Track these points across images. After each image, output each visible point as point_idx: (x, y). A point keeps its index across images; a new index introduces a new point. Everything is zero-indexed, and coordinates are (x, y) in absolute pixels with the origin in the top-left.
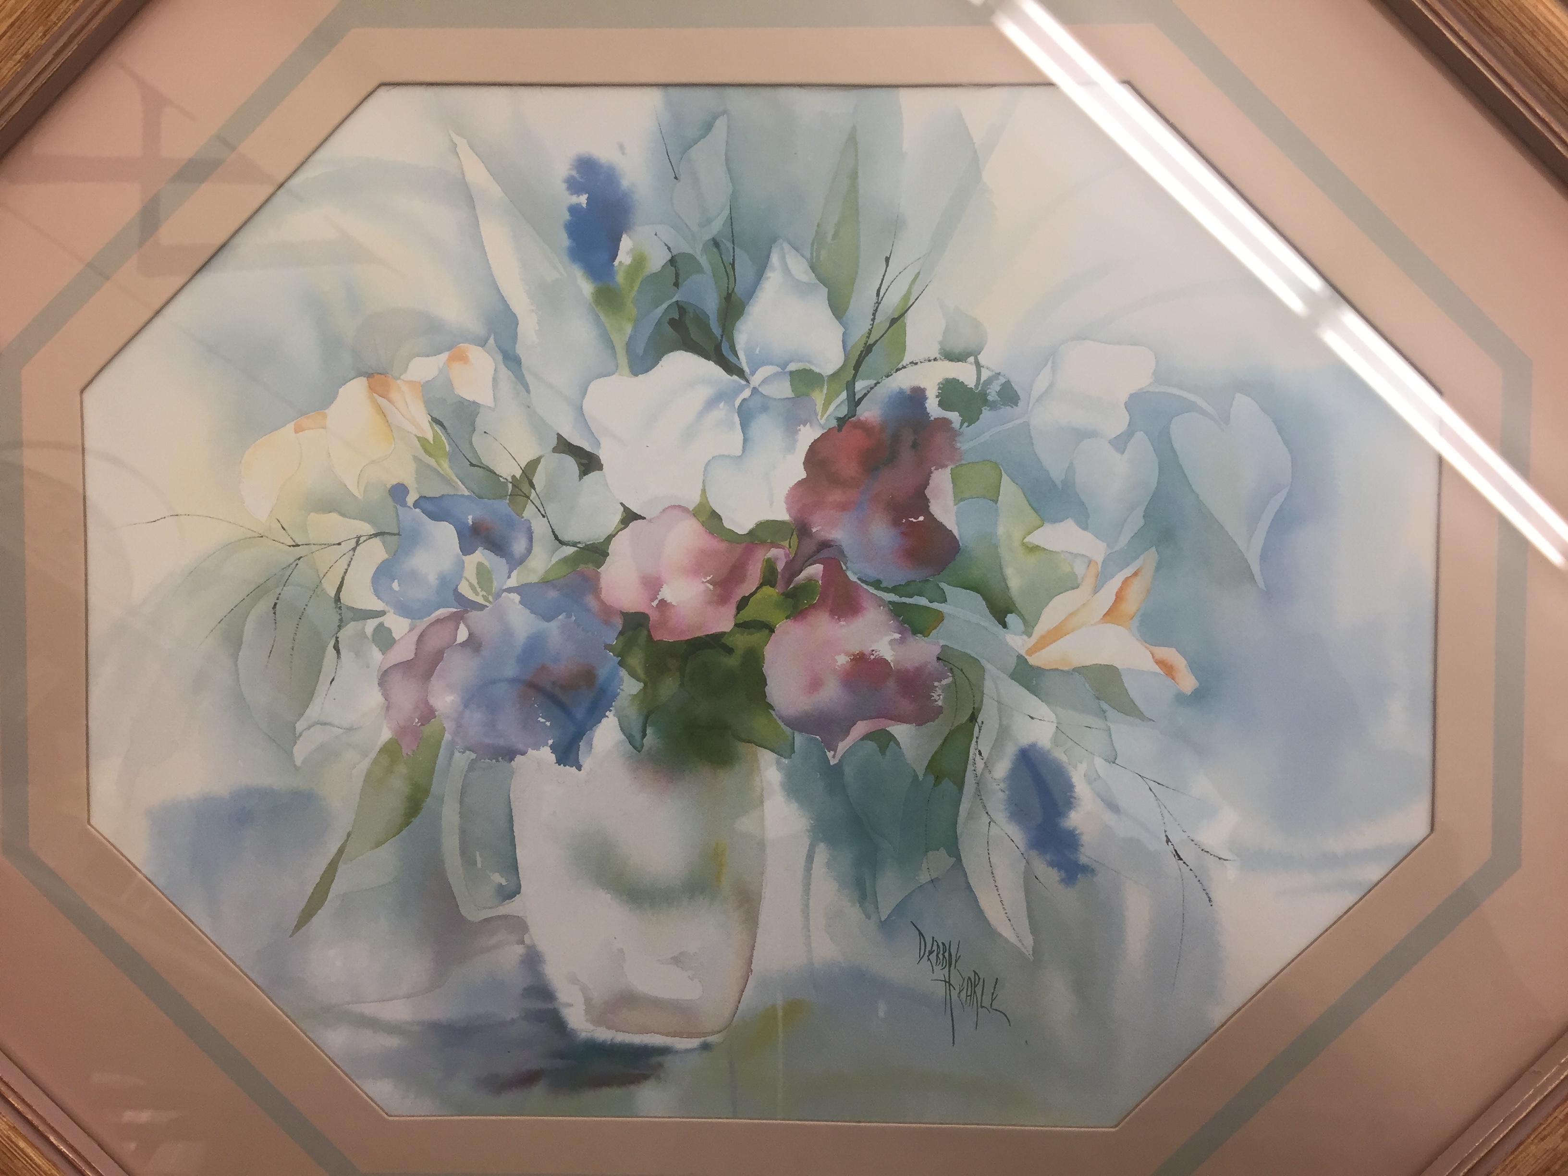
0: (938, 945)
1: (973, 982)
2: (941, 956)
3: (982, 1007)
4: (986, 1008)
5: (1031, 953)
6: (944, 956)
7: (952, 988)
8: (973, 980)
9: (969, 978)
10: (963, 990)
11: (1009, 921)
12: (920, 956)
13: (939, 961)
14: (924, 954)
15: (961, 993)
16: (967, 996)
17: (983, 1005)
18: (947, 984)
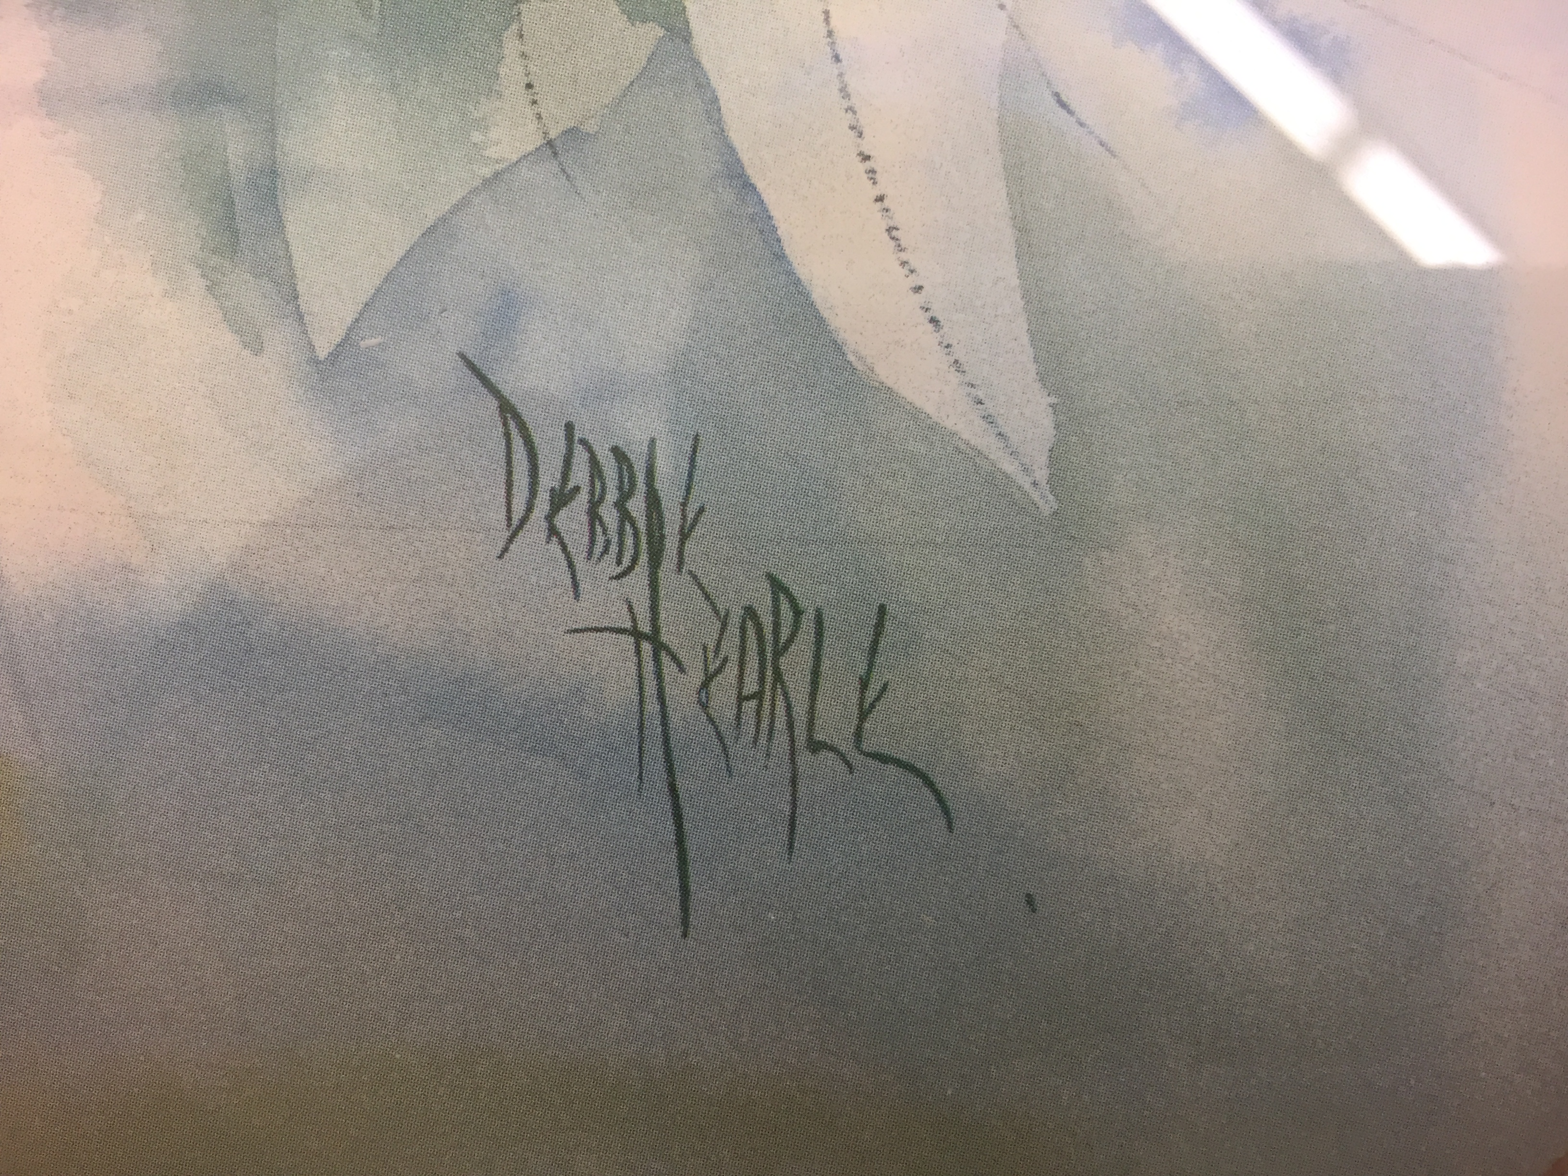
0: (594, 462)
1: (768, 630)
2: (609, 515)
3: (815, 746)
4: (832, 749)
5: (1042, 474)
6: (625, 516)
7: (669, 668)
8: (767, 620)
9: (750, 612)
10: (719, 671)
11: (930, 327)
12: (509, 519)
13: (600, 539)
14: (530, 508)
15: (713, 686)
16: (741, 699)
17: (819, 737)
18: (646, 647)
